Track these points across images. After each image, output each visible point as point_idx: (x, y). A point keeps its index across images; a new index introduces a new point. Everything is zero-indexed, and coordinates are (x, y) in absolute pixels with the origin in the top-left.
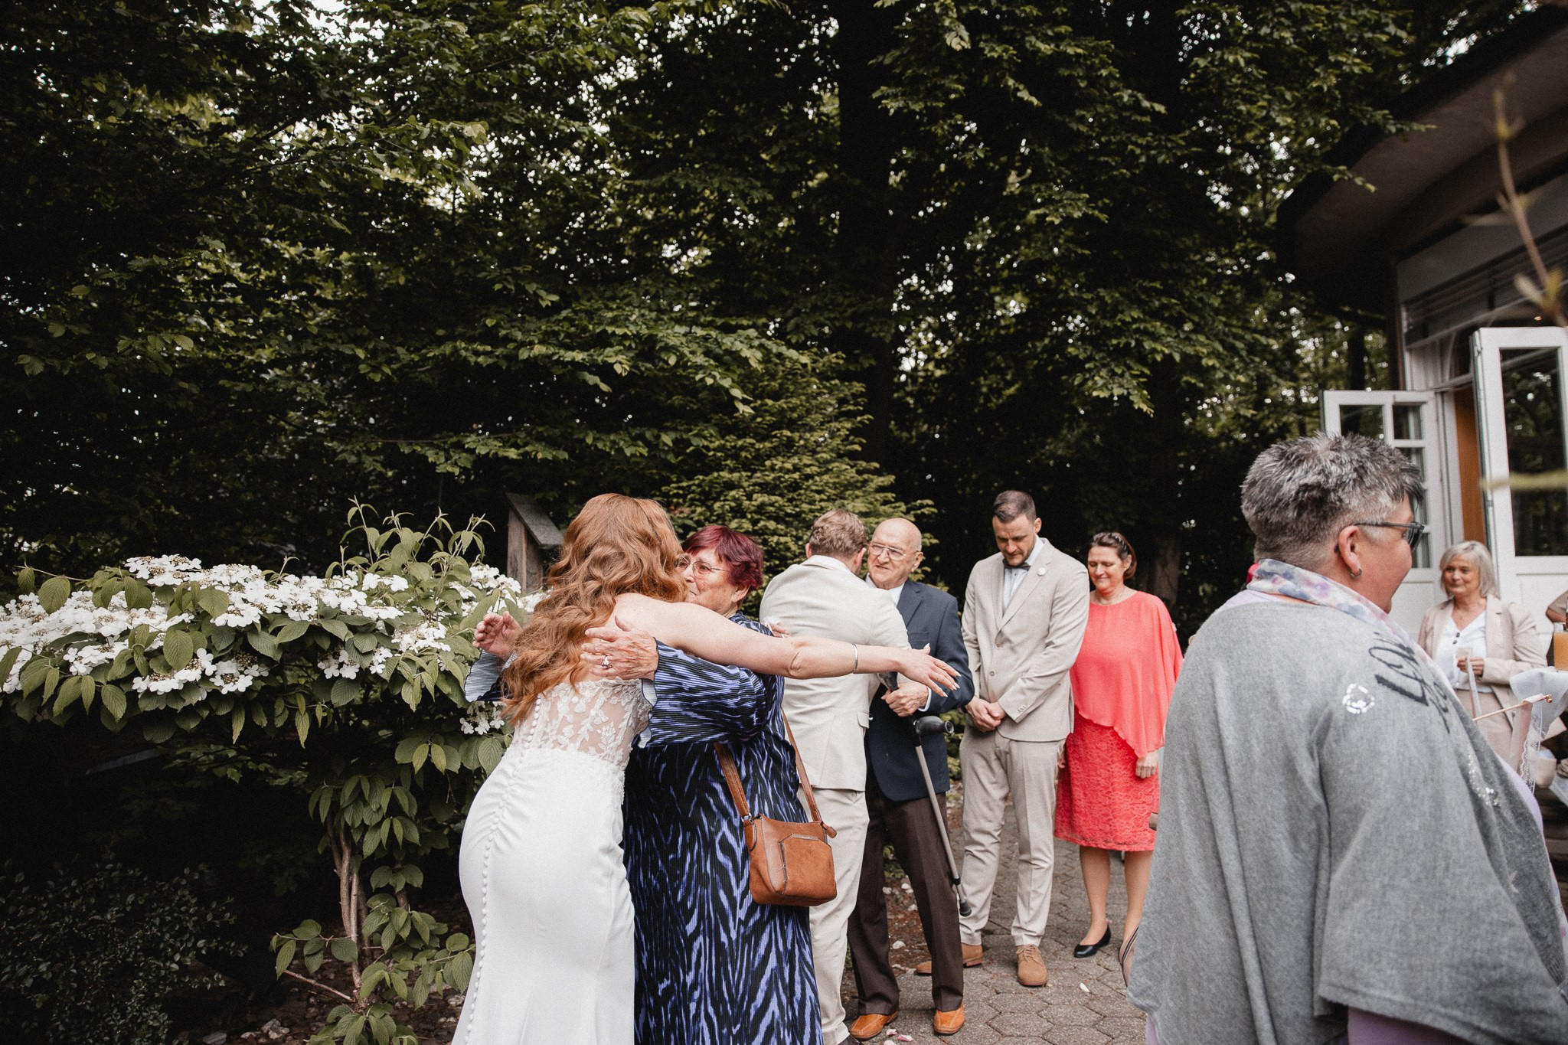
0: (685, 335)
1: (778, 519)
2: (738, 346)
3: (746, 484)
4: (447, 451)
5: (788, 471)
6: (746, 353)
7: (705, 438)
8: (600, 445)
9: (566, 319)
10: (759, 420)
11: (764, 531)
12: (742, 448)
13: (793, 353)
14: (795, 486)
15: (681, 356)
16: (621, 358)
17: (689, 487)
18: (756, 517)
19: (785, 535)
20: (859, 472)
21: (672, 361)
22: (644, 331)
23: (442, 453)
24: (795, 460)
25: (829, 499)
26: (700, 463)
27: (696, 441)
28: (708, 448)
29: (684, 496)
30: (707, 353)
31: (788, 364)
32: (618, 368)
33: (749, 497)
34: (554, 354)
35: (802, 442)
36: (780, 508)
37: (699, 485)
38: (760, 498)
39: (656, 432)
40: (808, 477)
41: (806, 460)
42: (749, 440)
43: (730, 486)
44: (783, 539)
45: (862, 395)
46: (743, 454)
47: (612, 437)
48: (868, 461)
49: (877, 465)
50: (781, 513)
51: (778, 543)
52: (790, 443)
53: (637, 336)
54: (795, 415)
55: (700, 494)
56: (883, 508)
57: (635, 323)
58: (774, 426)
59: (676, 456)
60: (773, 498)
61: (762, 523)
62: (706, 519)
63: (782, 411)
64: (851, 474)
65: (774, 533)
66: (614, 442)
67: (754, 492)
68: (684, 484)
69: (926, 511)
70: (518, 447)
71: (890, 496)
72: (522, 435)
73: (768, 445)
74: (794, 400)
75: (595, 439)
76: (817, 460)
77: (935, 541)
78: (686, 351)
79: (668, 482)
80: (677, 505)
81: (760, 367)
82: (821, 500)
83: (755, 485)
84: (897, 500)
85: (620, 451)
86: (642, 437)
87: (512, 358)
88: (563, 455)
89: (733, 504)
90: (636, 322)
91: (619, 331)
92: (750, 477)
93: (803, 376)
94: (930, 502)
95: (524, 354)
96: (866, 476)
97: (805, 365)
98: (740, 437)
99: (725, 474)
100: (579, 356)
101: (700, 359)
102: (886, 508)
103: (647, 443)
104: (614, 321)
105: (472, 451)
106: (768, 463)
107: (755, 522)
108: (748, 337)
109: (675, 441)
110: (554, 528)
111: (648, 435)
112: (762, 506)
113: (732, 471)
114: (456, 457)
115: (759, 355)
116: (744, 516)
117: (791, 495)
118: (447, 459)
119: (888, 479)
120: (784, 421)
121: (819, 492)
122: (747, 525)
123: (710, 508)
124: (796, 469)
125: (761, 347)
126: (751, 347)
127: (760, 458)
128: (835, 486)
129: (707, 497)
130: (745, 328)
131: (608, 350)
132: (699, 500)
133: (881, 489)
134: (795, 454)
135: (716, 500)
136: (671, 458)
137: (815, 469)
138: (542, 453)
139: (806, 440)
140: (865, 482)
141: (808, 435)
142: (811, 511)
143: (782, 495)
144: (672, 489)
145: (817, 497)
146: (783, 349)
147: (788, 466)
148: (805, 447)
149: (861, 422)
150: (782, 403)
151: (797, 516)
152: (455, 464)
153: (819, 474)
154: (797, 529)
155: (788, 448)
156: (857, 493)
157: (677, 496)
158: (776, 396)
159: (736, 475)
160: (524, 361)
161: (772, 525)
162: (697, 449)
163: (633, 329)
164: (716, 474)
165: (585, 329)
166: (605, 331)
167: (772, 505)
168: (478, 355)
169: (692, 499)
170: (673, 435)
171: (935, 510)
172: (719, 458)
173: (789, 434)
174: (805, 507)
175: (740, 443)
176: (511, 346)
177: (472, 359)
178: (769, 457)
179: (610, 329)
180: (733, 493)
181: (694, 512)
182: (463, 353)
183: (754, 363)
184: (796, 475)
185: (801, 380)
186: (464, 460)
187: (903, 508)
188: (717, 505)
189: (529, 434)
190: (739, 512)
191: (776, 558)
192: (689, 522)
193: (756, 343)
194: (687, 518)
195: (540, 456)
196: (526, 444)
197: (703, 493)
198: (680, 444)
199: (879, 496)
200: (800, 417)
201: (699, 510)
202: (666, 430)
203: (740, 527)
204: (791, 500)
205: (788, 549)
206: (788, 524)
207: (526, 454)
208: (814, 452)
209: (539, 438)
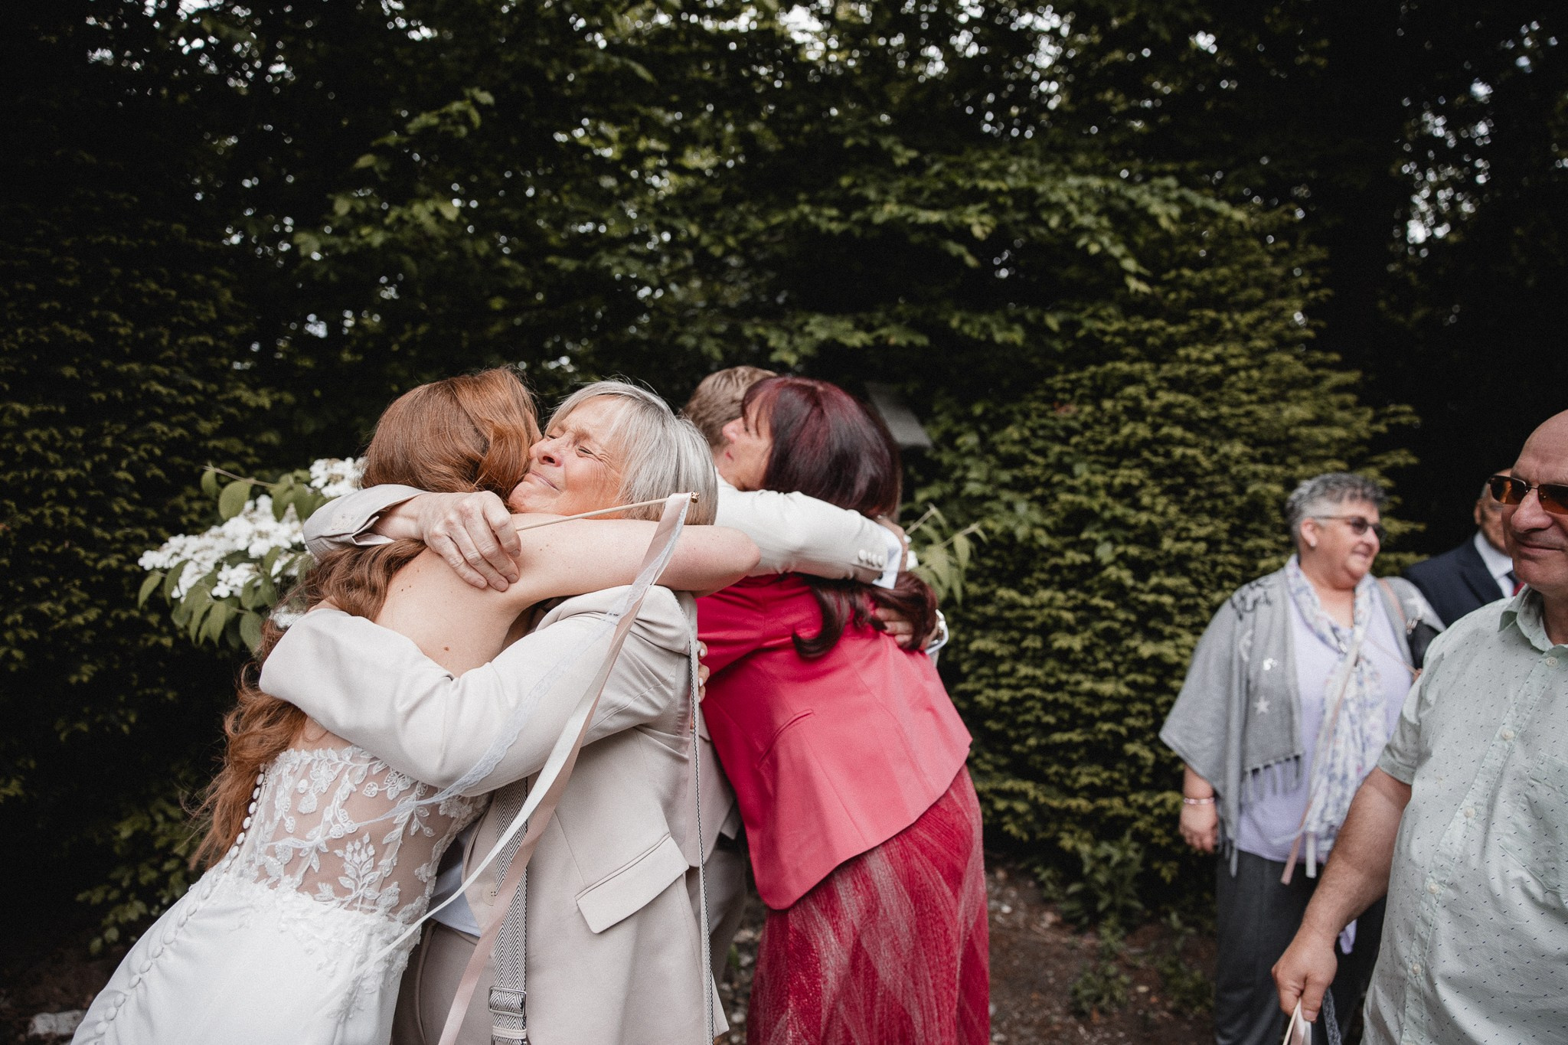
0: (1080, 188)
1: (1188, 424)
2: (1146, 198)
3: (1150, 378)
4: (791, 333)
5: (1208, 363)
6: (1156, 208)
7: (1102, 319)
8: (967, 329)
9: (938, 174)
10: (1172, 296)
11: (1169, 440)
12: (1150, 332)
13: (1223, 207)
14: (1215, 382)
15: (1067, 218)
16: (985, 219)
17: (1079, 380)
18: (1159, 420)
19: (1195, 446)
20: (1312, 366)
21: (1054, 222)
22: (1023, 183)
23: (786, 336)
24: (1218, 349)
25: (1262, 401)
26: (1096, 350)
27: (1089, 324)
28: (1104, 333)
29: (1072, 391)
30: (1107, 210)
31: (1221, 224)
32: (977, 231)
33: (1151, 395)
34: (909, 215)
35: (1228, 326)
36: (1192, 410)
37: (1093, 377)
38: (1165, 397)
39: (1038, 311)
40: (1235, 371)
41: (1234, 349)
42: (1159, 323)
43: (1131, 379)
44: (1190, 452)
45: (1323, 263)
46: (1150, 340)
47: (984, 319)
48: (1326, 350)
49: (1335, 357)
50: (1194, 418)
51: (1184, 456)
52: (1216, 324)
53: (1012, 192)
54: (1223, 290)
55: (1092, 388)
56: (1339, 415)
57: (1015, 175)
58: (1190, 304)
59: (1064, 343)
60: (1182, 398)
61: (1165, 430)
62: (1098, 421)
63: (1207, 285)
64: (1299, 369)
65: (1182, 442)
66: (985, 326)
67: (1160, 388)
68: (1073, 376)
69: (1404, 420)
70: (869, 329)
71: (1350, 398)
72: (880, 315)
73: (1183, 328)
74: (1224, 271)
75: (963, 321)
76: (1251, 349)
77: (1413, 460)
78: (1072, 208)
79: (1053, 372)
80: (1063, 403)
81: (1173, 229)
82: (1251, 402)
83: (1164, 379)
84: (1359, 404)
85: (990, 337)
86: (1020, 319)
87: (867, 223)
88: (922, 340)
89: (1129, 404)
90: (1017, 174)
91: (992, 186)
92: (1157, 369)
93: (1239, 238)
94: (1408, 408)
95: (879, 218)
96: (1320, 372)
97: (1241, 224)
98: (1149, 317)
99: (1123, 366)
100: (935, 217)
101: (1087, 220)
102: (1346, 415)
103: (1027, 326)
104: (987, 175)
105: (811, 334)
106: (1182, 352)
107: (1156, 427)
108: (1167, 189)
109: (1062, 325)
110: (916, 425)
111: (1030, 316)
112: (1167, 408)
113: (1134, 360)
114: (798, 340)
115: (1175, 211)
116: (1143, 420)
117: (1209, 394)
118: (790, 342)
119: (1352, 377)
120: (1205, 297)
121: (1248, 391)
122: (1143, 431)
123: (1099, 407)
124: (1219, 359)
125: (1182, 201)
126: (1167, 201)
127: (1171, 345)
128: (1272, 383)
129: (1097, 394)
130: (1163, 174)
131: (972, 209)
132: (1091, 397)
133: (1338, 389)
134: (1221, 340)
135: (1111, 396)
136: (1058, 345)
137: (1243, 361)
138: (896, 337)
139: (1236, 323)
140: (1318, 380)
141: (1237, 316)
142: (1233, 416)
143: (1196, 394)
144: (1057, 381)
145: (1244, 397)
146: (1211, 203)
147: (1208, 356)
148: (1236, 331)
149: (1316, 299)
150: (1206, 275)
151: (1215, 421)
152: (795, 350)
153: (1247, 368)
154: (1213, 438)
155: (1211, 333)
156: (1305, 393)
157: (1063, 390)
158: (1198, 265)
159: (1137, 367)
160: (879, 226)
161: (1178, 432)
162: (1090, 333)
163: (1011, 182)
164: (1109, 366)
165: (952, 186)
166: (975, 187)
167: (1182, 405)
168: (828, 220)
169: (1082, 396)
170: (1061, 316)
171: (1417, 420)
172: (1119, 346)
173: (1211, 314)
174: (1225, 410)
175: (1145, 326)
176: (870, 208)
177: (824, 225)
178: (1185, 344)
179: (982, 183)
180: (1131, 390)
181: (1080, 411)
182: (813, 219)
183: (1164, 222)
184: (1217, 369)
185: (1237, 243)
186: (805, 346)
187: (1369, 413)
188: (1108, 404)
189: (888, 314)
190: (1136, 413)
191: (1181, 475)
192: (1074, 424)
193: (1174, 195)
194: (1075, 418)
195: (893, 341)
196: (884, 325)
197: (1094, 388)
198: (1069, 327)
199: (1334, 399)
200: (1232, 292)
201: (1088, 409)
202: (1053, 311)
203: (1133, 434)
204: (1209, 402)
205: (1198, 464)
206: (1202, 432)
207: (880, 337)
208: (1247, 338)
209: (898, 319)
